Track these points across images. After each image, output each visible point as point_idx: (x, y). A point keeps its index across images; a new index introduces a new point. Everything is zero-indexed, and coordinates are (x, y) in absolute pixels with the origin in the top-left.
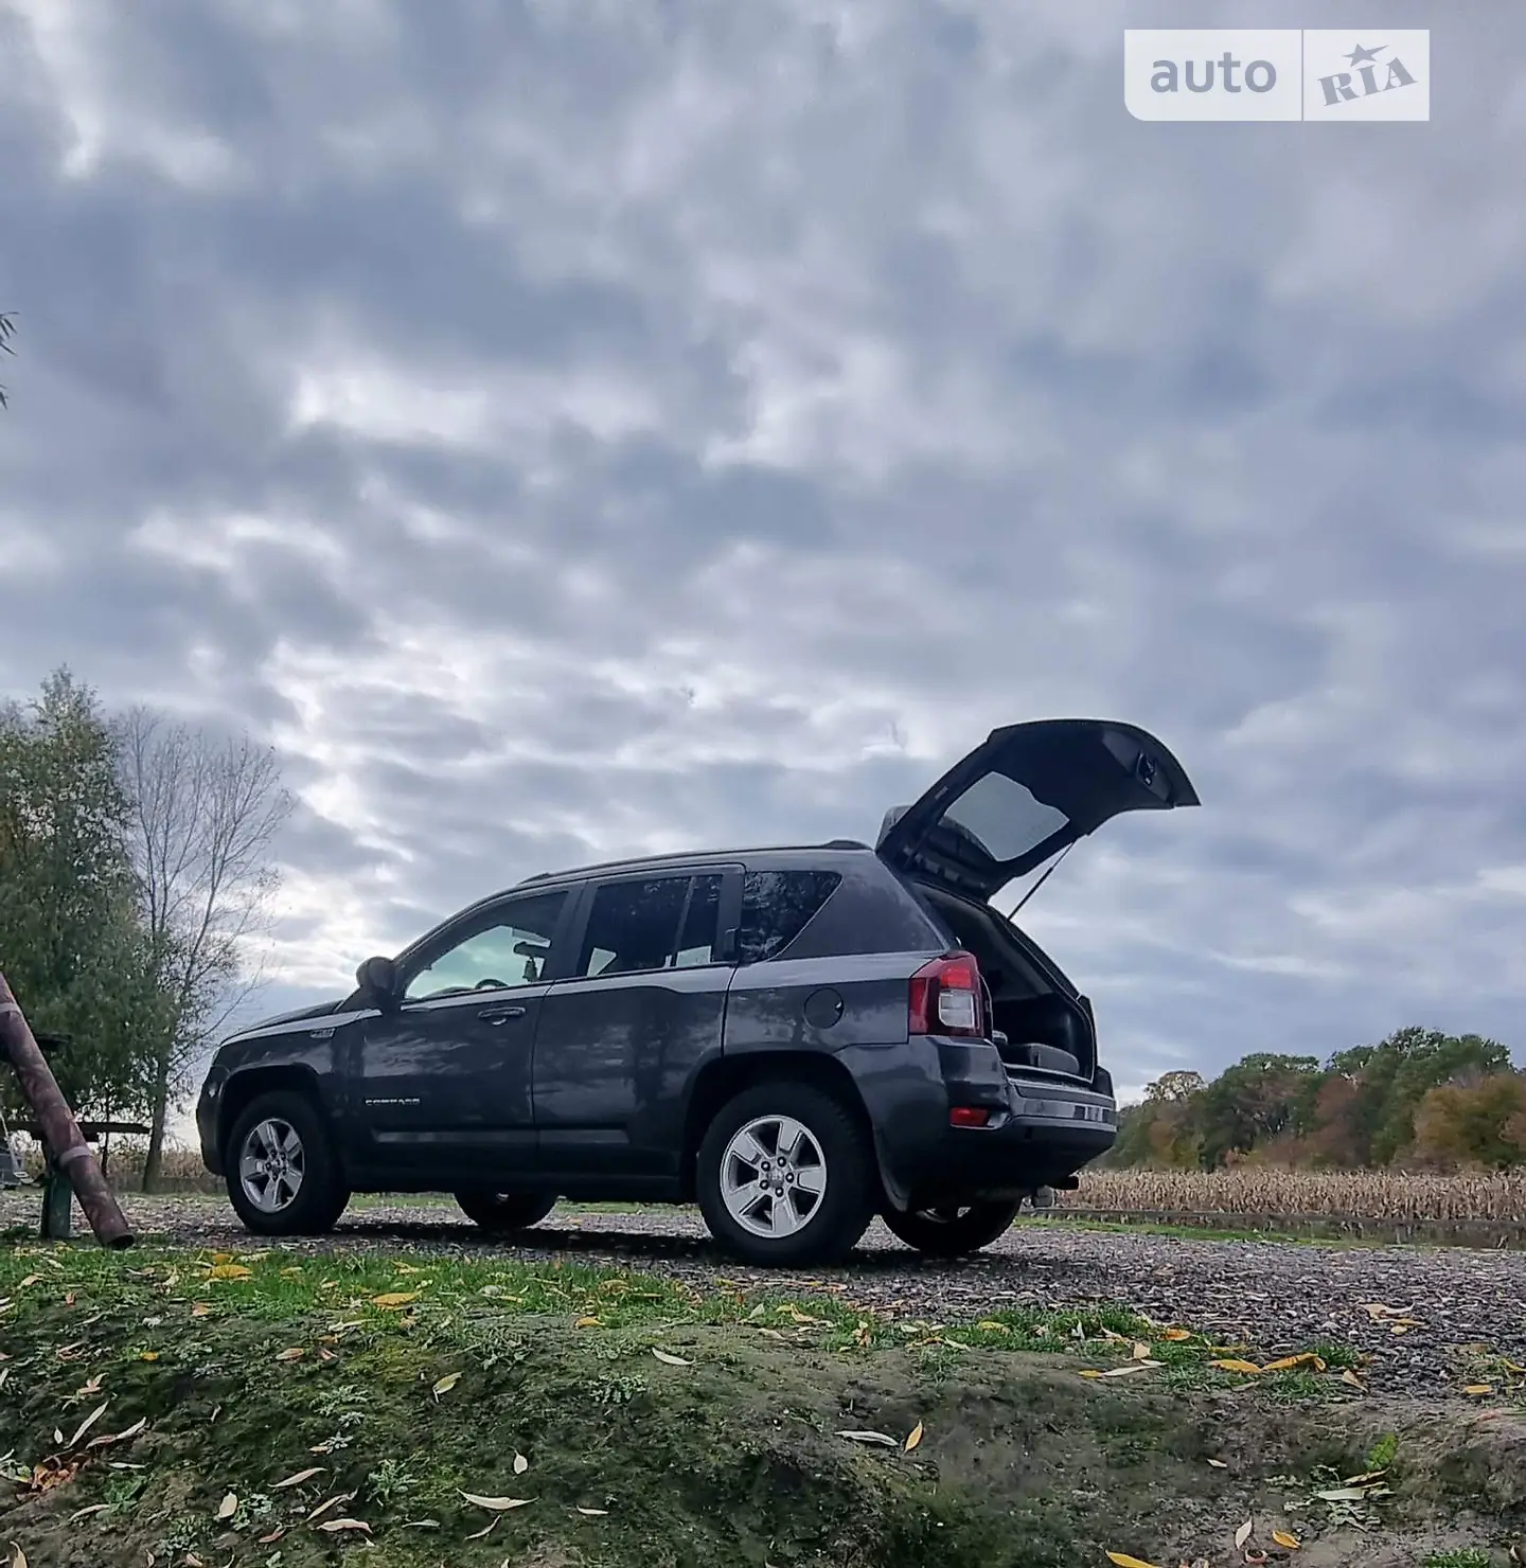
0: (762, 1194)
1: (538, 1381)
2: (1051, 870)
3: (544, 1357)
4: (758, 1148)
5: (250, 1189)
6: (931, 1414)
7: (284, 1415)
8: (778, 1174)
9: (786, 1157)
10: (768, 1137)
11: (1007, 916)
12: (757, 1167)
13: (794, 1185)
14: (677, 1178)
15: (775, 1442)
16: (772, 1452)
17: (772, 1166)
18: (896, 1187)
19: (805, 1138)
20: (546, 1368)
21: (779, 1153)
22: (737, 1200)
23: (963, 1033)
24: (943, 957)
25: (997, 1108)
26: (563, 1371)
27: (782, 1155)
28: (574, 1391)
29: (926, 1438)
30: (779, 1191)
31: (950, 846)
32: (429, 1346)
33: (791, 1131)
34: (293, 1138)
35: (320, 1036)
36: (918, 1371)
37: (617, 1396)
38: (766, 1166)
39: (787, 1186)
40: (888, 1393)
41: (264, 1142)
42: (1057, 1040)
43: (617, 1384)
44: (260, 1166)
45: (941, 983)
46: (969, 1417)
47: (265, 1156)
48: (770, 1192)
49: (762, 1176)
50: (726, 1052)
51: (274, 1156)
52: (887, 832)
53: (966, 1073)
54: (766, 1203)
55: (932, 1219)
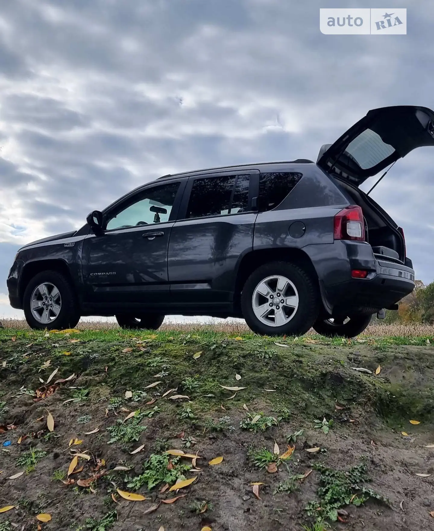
0: (270, 308)
1: (234, 353)
2: (386, 173)
3: (233, 345)
4: (269, 289)
5: (35, 314)
6: (383, 363)
7: (137, 368)
8: (277, 300)
9: (280, 292)
10: (273, 285)
11: (366, 193)
12: (268, 297)
13: (284, 304)
14: (232, 303)
15: (331, 369)
16: (330, 372)
17: (274, 297)
18: (328, 304)
19: (289, 284)
20: (235, 349)
21: (277, 291)
22: (259, 311)
23: (356, 239)
24: (347, 208)
25: (370, 271)
26: (243, 349)
27: (279, 292)
28: (250, 355)
29: (383, 371)
30: (278, 307)
31: (346, 162)
32: (185, 344)
33: (283, 282)
34: (56, 291)
35: (68, 246)
36: (374, 350)
37: (267, 356)
38: (272, 297)
39: (281, 305)
40: (365, 356)
41: (42, 293)
42: (389, 245)
43: (266, 352)
44: (40, 304)
45: (347, 218)
46: (398, 364)
47: (42, 299)
48: (274, 307)
49: (270, 301)
50: (254, 249)
51: (46, 299)
52: (322, 155)
53: (357, 256)
54: (272, 312)
55: (333, 325)
